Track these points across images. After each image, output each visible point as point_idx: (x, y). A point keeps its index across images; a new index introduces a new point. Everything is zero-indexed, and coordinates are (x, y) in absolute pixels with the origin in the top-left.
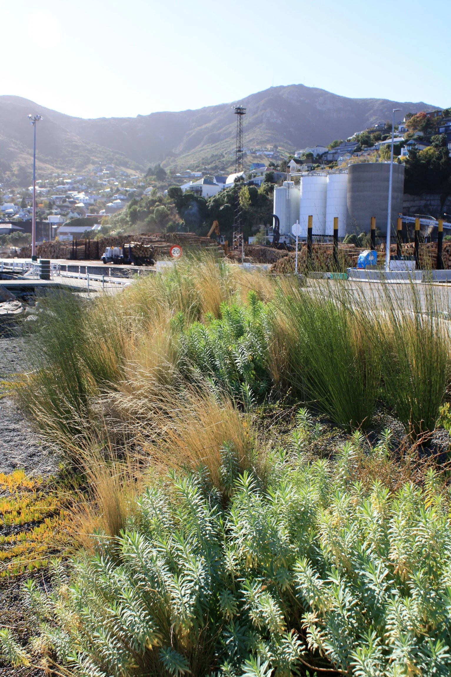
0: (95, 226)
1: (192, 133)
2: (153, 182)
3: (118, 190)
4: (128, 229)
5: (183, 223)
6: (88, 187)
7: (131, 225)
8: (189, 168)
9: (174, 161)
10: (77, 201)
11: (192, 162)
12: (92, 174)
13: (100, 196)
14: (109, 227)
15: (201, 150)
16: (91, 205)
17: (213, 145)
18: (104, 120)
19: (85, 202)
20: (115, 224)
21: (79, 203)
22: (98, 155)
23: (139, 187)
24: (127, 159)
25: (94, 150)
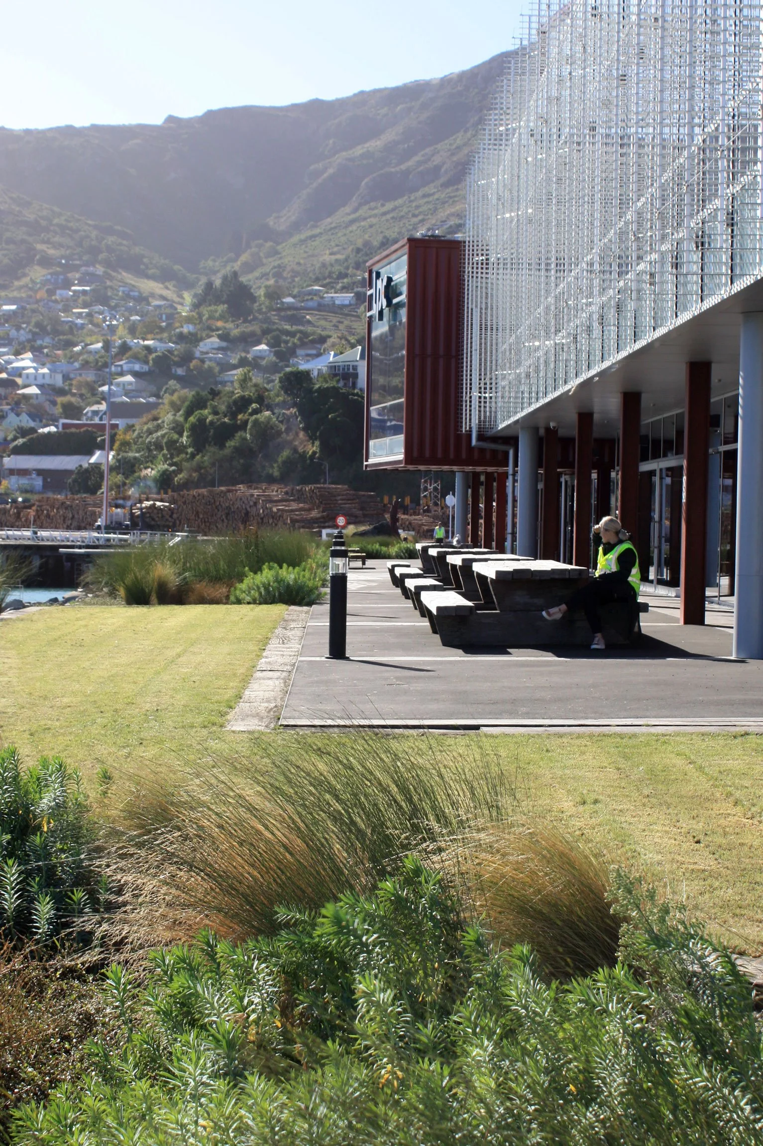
0: (98, 453)
1: (325, 169)
2: (220, 324)
3: (125, 348)
4: (186, 465)
5: (314, 453)
6: (34, 334)
7: (193, 456)
8: (317, 280)
9: (275, 253)
10: (19, 381)
11: (327, 258)
12: (41, 294)
13: (77, 365)
14: (135, 458)
15: (352, 222)
16: (61, 392)
17: (389, 206)
18: (69, 131)
19: (40, 381)
20: (150, 450)
21: (26, 386)
22: (57, 239)
23: (181, 338)
24: (137, 250)
25: (44, 223)
